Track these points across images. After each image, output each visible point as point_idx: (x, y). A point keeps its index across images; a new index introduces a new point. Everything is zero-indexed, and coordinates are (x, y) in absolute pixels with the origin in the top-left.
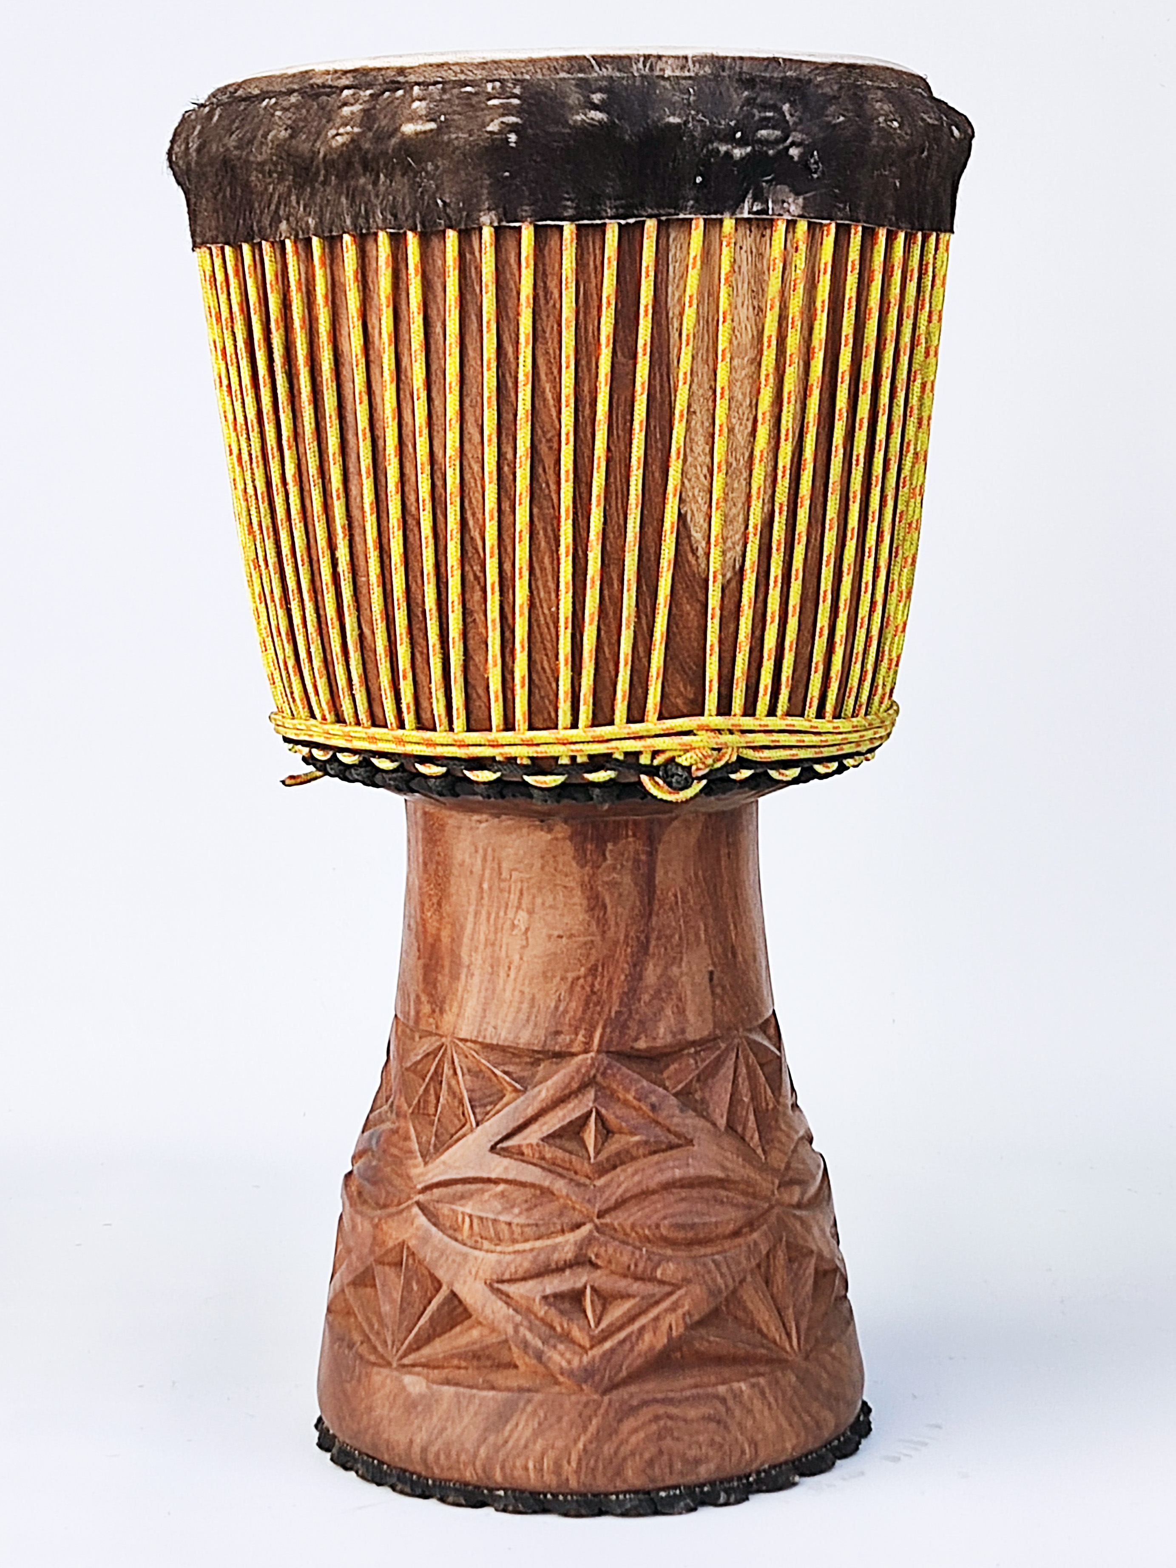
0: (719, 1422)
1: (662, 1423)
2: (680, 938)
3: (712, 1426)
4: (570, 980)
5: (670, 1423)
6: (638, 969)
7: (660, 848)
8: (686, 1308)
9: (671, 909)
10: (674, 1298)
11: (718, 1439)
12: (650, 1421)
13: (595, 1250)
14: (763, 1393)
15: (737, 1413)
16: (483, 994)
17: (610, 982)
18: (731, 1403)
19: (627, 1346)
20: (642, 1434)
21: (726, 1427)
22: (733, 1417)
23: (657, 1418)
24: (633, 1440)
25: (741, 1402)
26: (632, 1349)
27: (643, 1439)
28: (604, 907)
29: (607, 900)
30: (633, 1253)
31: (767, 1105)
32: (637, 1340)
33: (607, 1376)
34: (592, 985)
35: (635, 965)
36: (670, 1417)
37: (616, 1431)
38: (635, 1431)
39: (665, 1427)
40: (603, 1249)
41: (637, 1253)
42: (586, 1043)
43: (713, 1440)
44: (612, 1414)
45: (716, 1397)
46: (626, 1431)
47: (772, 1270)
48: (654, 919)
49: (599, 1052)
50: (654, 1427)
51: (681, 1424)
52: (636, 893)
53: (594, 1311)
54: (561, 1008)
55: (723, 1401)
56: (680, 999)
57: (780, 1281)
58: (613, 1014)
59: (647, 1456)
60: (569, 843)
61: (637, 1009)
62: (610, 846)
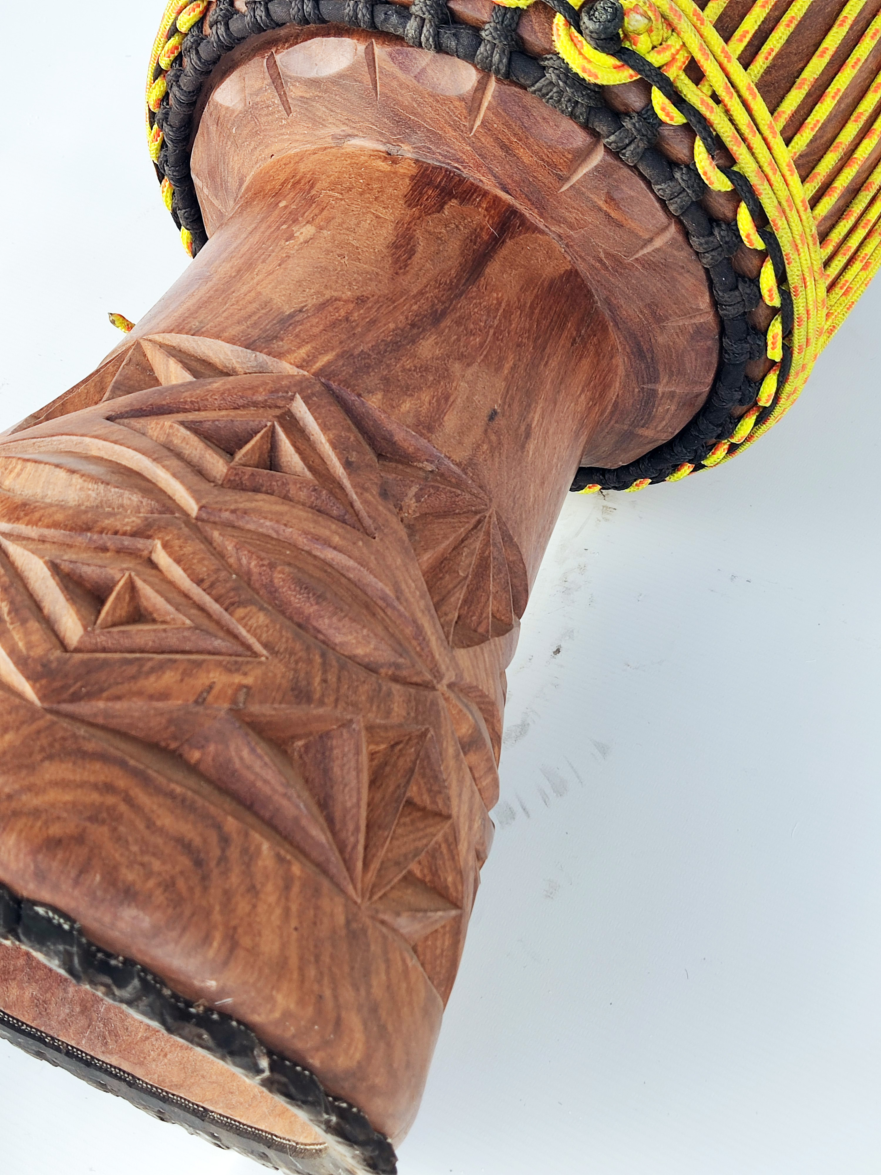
0: (198, 863)
1: (110, 800)
3: (185, 862)
5: (123, 807)
6: (415, 331)
8: (249, 680)
11: (181, 884)
12: (95, 787)
13: (167, 538)
15: (234, 879)
17: (373, 322)
18: (234, 853)
19: (132, 670)
20: (68, 797)
21: (205, 878)
22: (225, 873)
23: (109, 788)
24: (53, 795)
25: (248, 865)
26: (134, 678)
27: (65, 804)
28: (412, 253)
29: (420, 249)
30: (217, 570)
32: (152, 670)
33: (72, 690)
34: (351, 313)
35: (413, 325)
36: (128, 800)
37: (32, 768)
38: (63, 784)
39: (111, 810)
40: (177, 542)
41: (223, 574)
42: (304, 360)
43: (174, 884)
44: (44, 741)
45: (218, 827)
46: (47, 777)
48: (463, 302)
49: (316, 375)
50: (95, 797)
51: (141, 825)
52: (457, 263)
53: (114, 608)
55: (225, 840)
58: (356, 352)
59: (55, 830)
60: (407, 181)
61: (388, 366)
62: (454, 202)
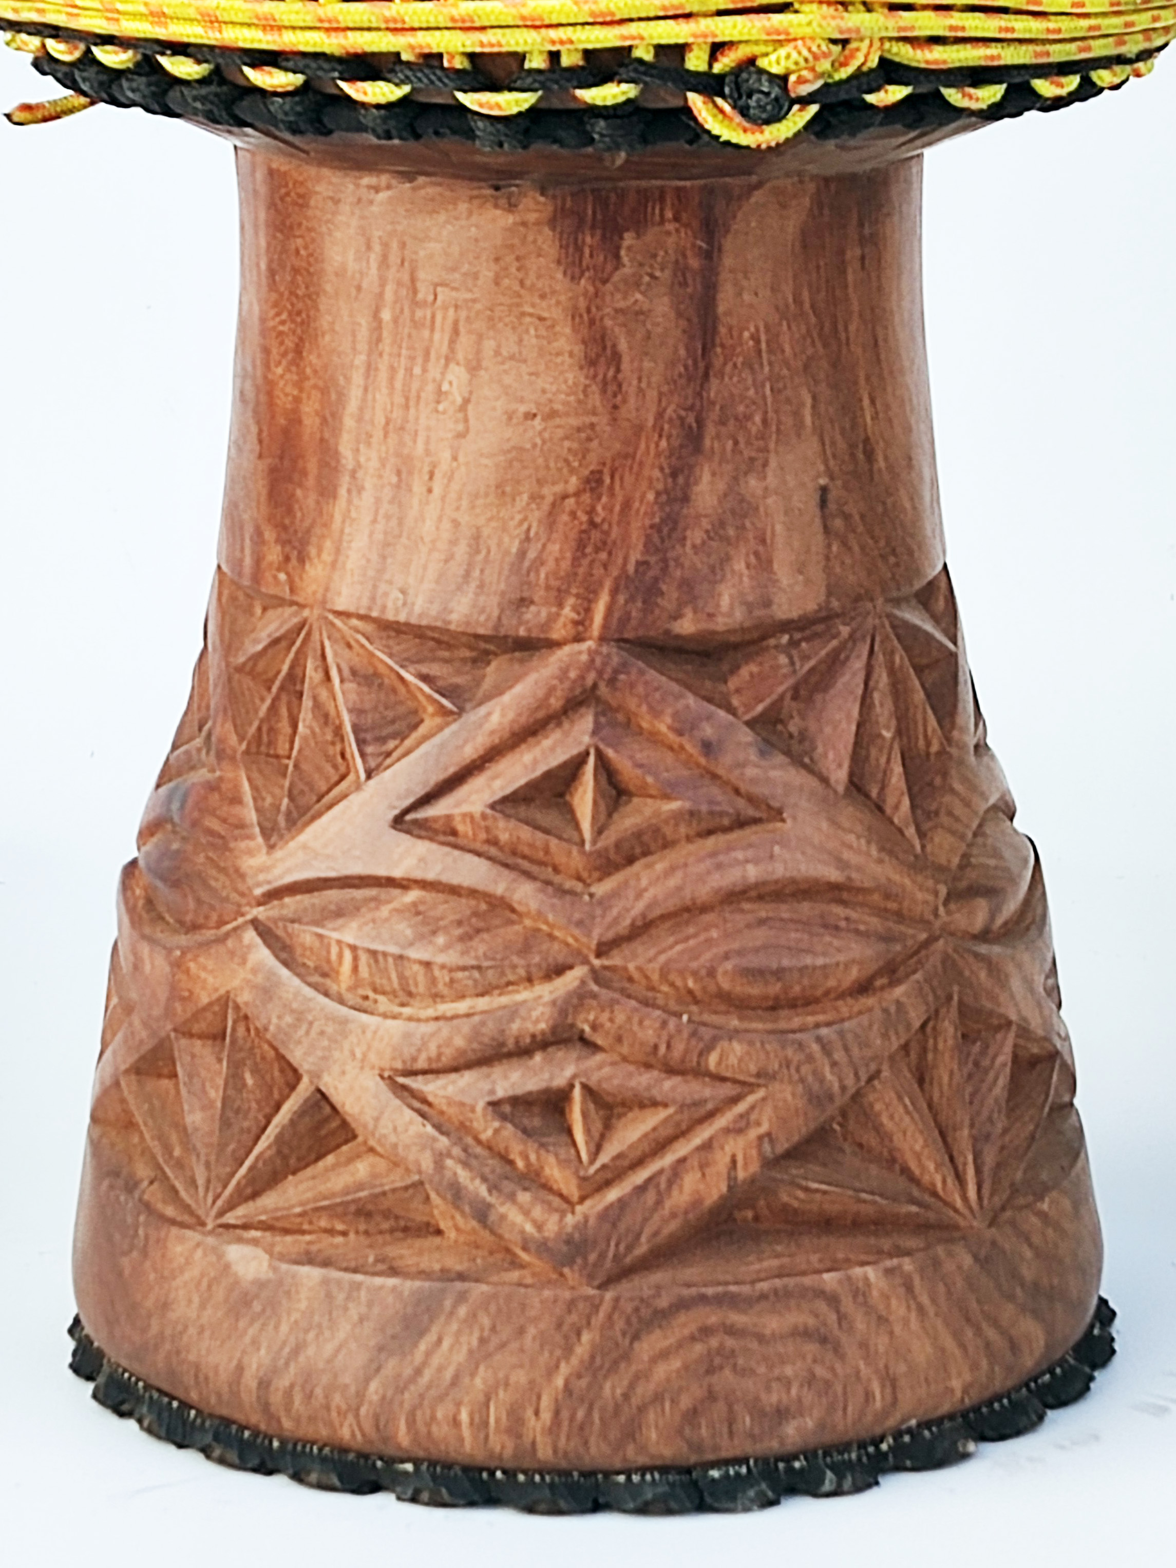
0: (824, 1340)
1: (714, 1342)
2: (765, 421)
3: (811, 1348)
4: (549, 499)
5: (730, 1342)
6: (681, 480)
7: (728, 243)
8: (764, 1128)
9: (748, 365)
10: (741, 1107)
11: (819, 1371)
12: (693, 1338)
13: (591, 1017)
14: (909, 1288)
15: (860, 1325)
16: (380, 527)
17: (627, 505)
18: (847, 1304)
19: (650, 1197)
20: (676, 1364)
21: (837, 1349)
22: (851, 1330)
23: (706, 1331)
24: (661, 1371)
25: (865, 1303)
26: (659, 1203)
27: (678, 1371)
28: (616, 358)
29: (623, 346)
30: (664, 1024)
31: (928, 744)
32: (670, 1183)
33: (611, 1254)
34: (591, 512)
35: (674, 475)
36: (731, 1331)
37: (626, 1356)
38: (664, 1355)
39: (720, 1351)
40: (605, 1017)
41: (672, 1023)
42: (576, 623)
43: (813, 1375)
44: (620, 1324)
45: (820, 1293)
46: (646, 1358)
47: (930, 1056)
48: (714, 383)
49: (602, 639)
50: (699, 1348)
51: (754, 1345)
52: (678, 333)
53: (587, 1131)
54: (532, 554)
55: (833, 1300)
56: (763, 541)
57: (946, 1079)
58: (631, 568)
59: (685, 1402)
60: (547, 231)
61: (676, 560)
62: (629, 239)
